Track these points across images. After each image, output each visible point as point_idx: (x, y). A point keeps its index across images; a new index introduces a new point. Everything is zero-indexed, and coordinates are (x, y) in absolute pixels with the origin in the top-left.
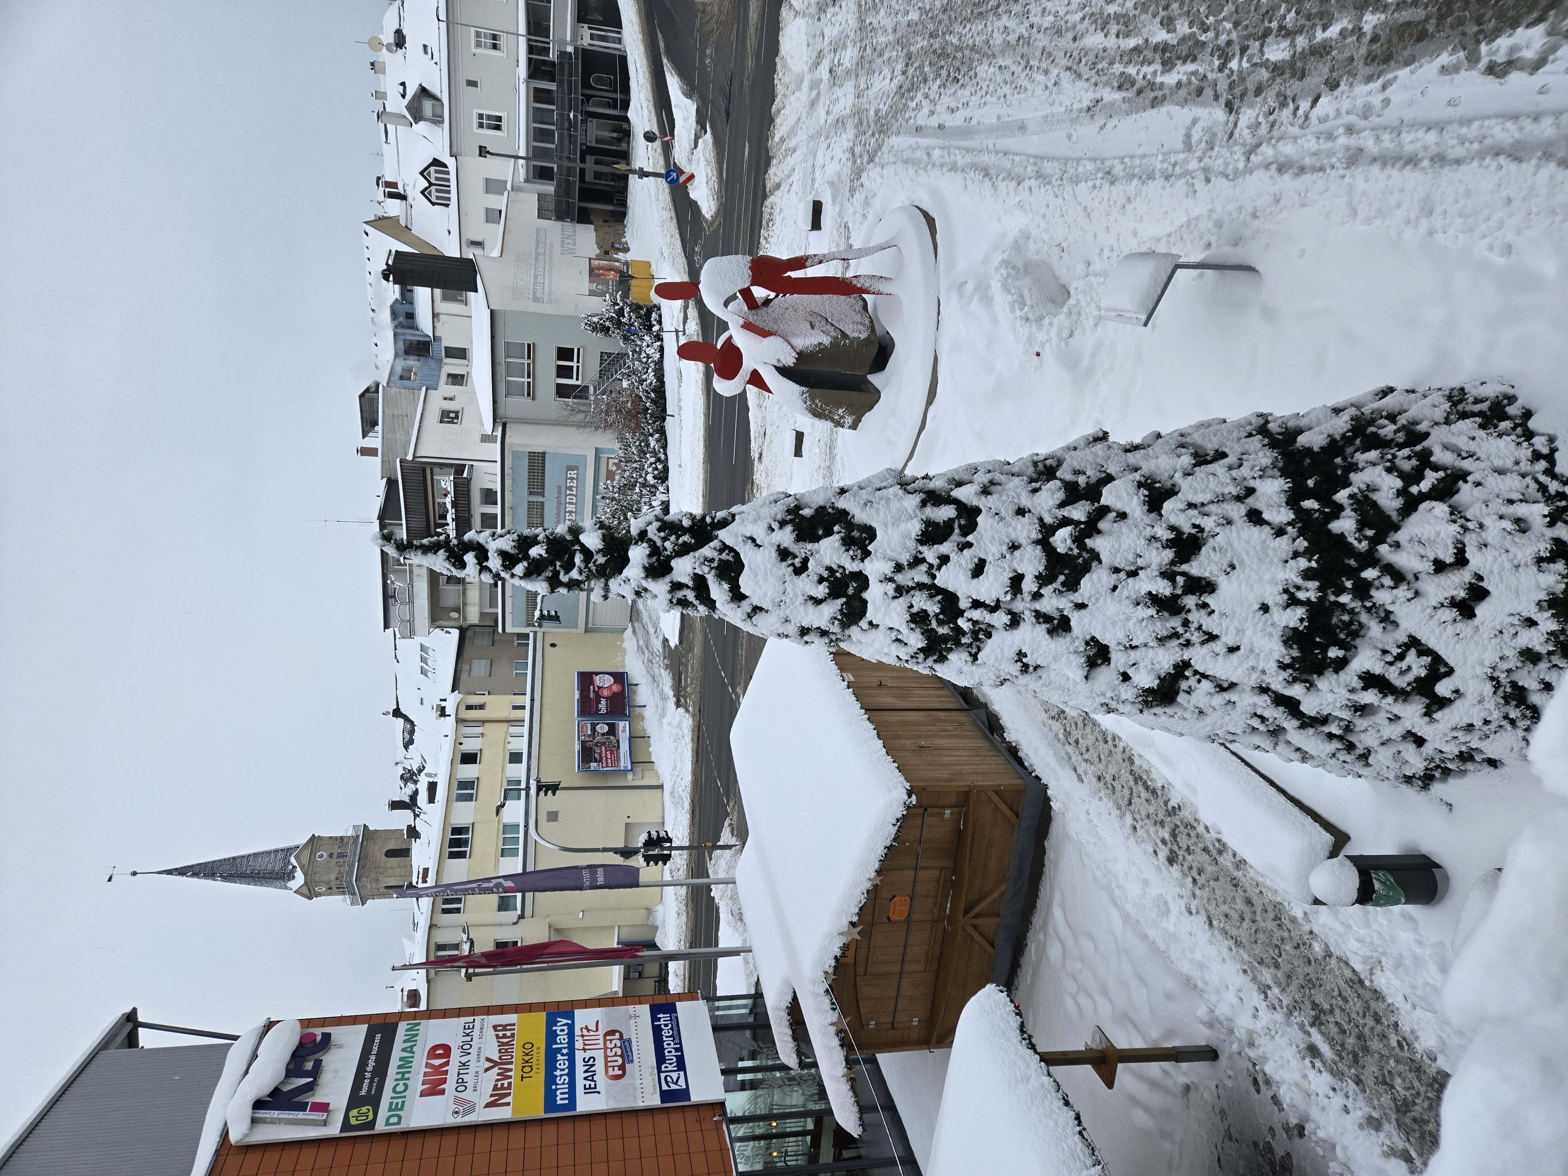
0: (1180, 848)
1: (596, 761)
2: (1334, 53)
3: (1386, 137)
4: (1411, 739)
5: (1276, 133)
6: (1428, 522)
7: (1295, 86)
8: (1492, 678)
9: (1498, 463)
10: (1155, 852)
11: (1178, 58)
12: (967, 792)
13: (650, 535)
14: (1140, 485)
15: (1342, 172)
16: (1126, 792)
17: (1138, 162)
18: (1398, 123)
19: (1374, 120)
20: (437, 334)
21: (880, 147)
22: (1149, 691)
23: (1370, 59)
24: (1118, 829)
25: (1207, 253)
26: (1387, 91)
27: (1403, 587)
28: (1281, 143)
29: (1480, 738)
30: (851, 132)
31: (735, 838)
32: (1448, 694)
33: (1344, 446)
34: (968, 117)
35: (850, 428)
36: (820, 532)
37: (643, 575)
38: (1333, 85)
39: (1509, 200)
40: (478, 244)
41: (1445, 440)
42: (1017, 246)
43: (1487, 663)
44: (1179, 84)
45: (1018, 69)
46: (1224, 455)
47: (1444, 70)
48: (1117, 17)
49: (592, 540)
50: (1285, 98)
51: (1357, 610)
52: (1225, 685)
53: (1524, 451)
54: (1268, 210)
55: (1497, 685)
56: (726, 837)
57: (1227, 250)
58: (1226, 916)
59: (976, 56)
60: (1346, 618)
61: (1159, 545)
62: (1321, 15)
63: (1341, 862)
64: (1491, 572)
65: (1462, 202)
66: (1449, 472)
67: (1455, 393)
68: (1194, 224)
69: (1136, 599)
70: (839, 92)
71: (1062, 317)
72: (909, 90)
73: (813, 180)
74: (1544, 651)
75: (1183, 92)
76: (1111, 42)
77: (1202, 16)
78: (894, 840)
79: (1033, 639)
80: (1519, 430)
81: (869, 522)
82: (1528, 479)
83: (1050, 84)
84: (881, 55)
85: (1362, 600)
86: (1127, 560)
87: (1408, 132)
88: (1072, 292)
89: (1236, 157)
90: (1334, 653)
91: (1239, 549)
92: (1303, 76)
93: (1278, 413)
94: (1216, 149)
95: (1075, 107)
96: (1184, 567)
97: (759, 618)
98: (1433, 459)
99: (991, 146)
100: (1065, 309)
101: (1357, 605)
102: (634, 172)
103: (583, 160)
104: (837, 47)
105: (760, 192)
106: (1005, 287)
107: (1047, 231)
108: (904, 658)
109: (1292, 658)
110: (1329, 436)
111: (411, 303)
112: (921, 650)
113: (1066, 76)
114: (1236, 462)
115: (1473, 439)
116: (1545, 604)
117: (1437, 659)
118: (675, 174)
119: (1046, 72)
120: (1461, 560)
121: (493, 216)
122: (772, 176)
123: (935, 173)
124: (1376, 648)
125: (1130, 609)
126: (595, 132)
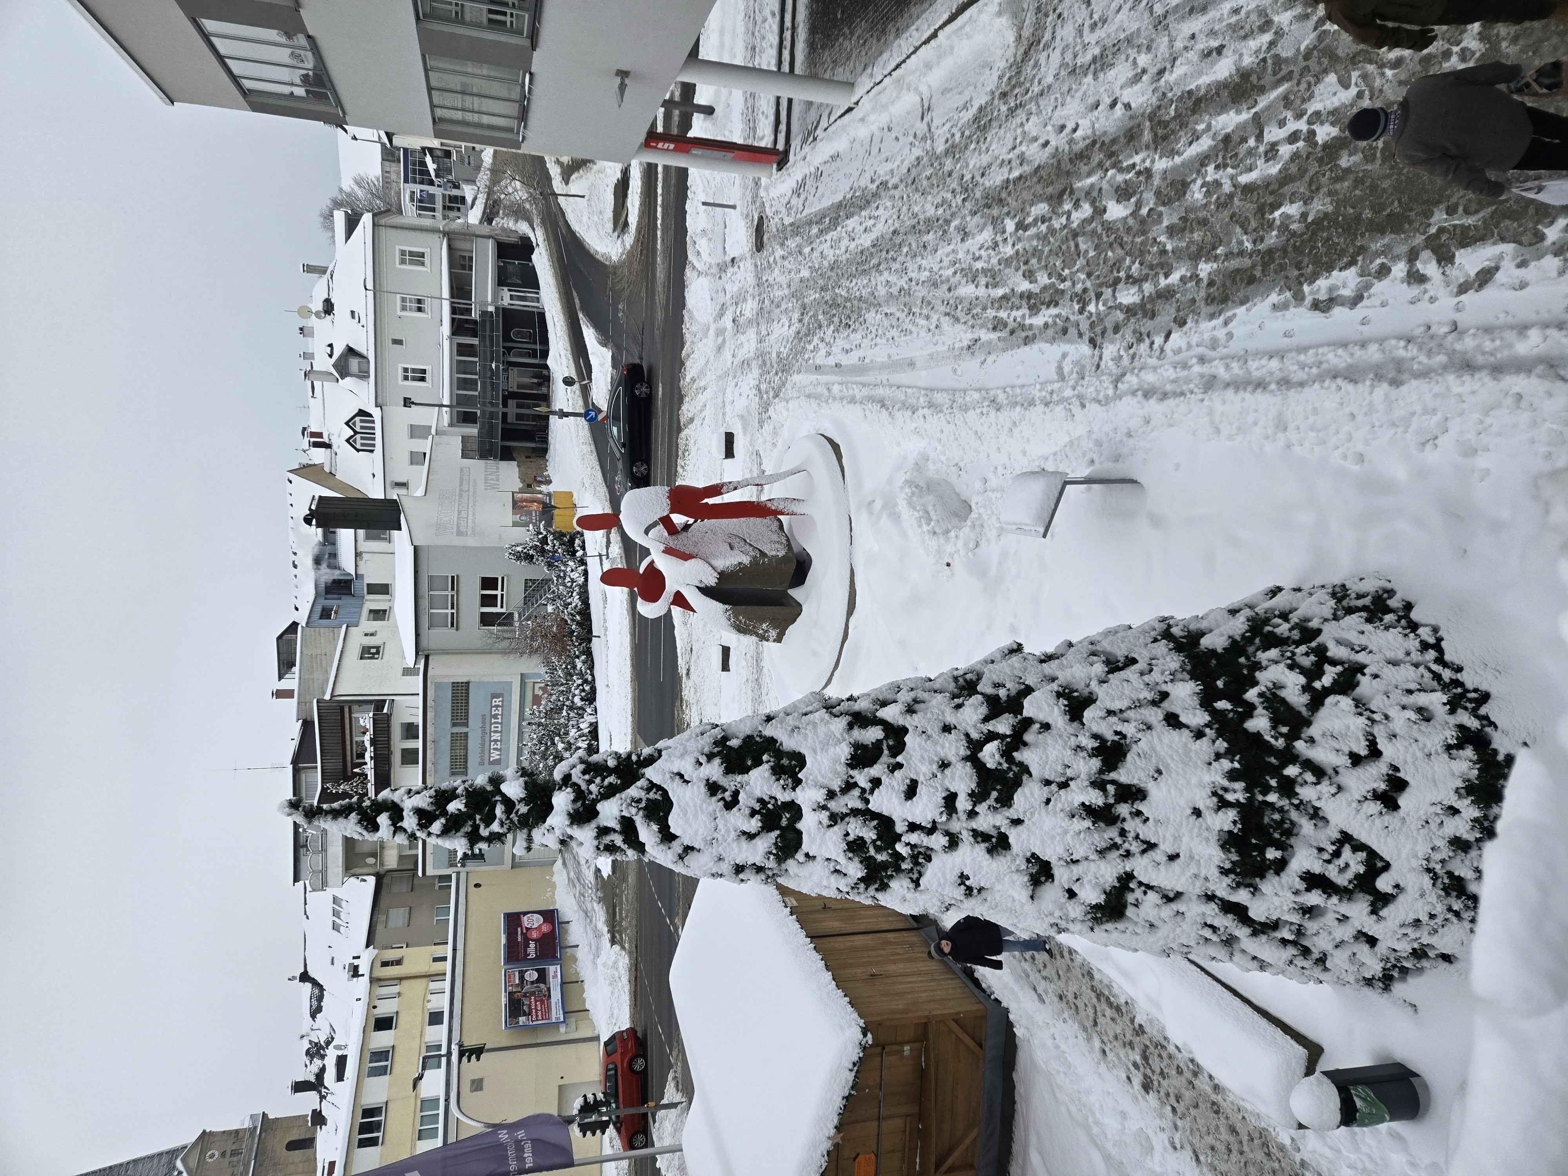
0: (1153, 1072)
1: (525, 1014)
2: (1178, 296)
3: (1235, 365)
4: (1363, 939)
5: (1136, 363)
6: (1337, 717)
7: (1147, 325)
8: (1429, 870)
9: (1391, 655)
10: (1129, 1078)
11: (1043, 304)
12: (926, 1024)
13: (575, 779)
14: (1059, 695)
15: (1200, 396)
16: (1090, 1011)
17: (1018, 391)
18: (1243, 352)
19: (1222, 351)
20: (359, 572)
21: (784, 384)
22: (1096, 907)
23: (1210, 300)
24: (1087, 1054)
25: (1091, 469)
26: (1230, 326)
27: (1325, 783)
28: (1143, 373)
29: (1430, 934)
30: (756, 372)
31: (680, 1094)
32: (1389, 890)
33: (1245, 646)
34: (862, 356)
35: (774, 641)
36: (749, 763)
37: (568, 822)
38: (1182, 323)
39: (1353, 416)
40: (404, 485)
41: (1337, 636)
42: (918, 467)
43: (1421, 854)
44: (1046, 325)
45: (902, 316)
46: (1134, 661)
47: (1275, 307)
48: (985, 271)
49: (513, 789)
50: (1141, 334)
51: (1286, 808)
52: (1171, 895)
53: (1412, 642)
54: (1140, 431)
55: (1435, 877)
56: (671, 1094)
57: (1109, 465)
58: (1213, 1148)
59: (864, 306)
60: (1277, 817)
61: (1085, 754)
62: (1162, 265)
63: (1318, 1079)
64: (1406, 762)
65: (1311, 419)
66: (1346, 666)
67: (1338, 589)
68: (1076, 443)
69: (1070, 811)
70: (742, 338)
71: (966, 530)
72: (806, 335)
73: (724, 414)
74: (1472, 839)
75: (1050, 332)
76: (982, 292)
77: (1059, 268)
78: (852, 1088)
79: (974, 860)
80: (1403, 622)
81: (797, 749)
82: (1422, 669)
83: (932, 327)
84: (778, 306)
85: (1289, 798)
86: (1056, 772)
87: (1253, 360)
88: (973, 507)
89: (1105, 385)
90: (1272, 854)
91: (1163, 753)
92: (1153, 316)
93: (1179, 617)
94: (1087, 378)
95: (957, 346)
96: (1113, 775)
97: (691, 858)
98: (1329, 654)
99: (885, 381)
100: (969, 523)
101: (1284, 803)
102: (554, 413)
103: (505, 405)
104: (737, 301)
105: (675, 426)
106: (911, 504)
107: (944, 453)
108: (845, 889)
109: (1232, 862)
110: (1230, 637)
111: (334, 544)
112: (861, 880)
113: (946, 322)
114: (1147, 668)
115: (1363, 633)
116: (1463, 791)
117: (1372, 855)
118: (593, 413)
119: (928, 318)
120: (1375, 753)
121: (417, 458)
122: (685, 412)
123: (836, 405)
124: (1311, 846)
125: (1066, 823)
126: (516, 379)
